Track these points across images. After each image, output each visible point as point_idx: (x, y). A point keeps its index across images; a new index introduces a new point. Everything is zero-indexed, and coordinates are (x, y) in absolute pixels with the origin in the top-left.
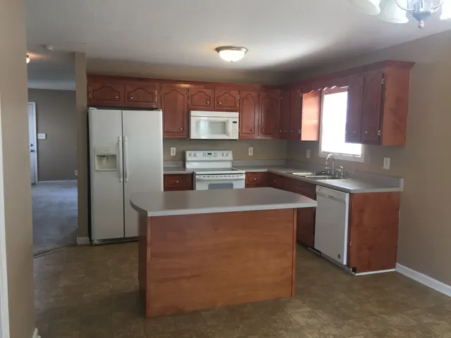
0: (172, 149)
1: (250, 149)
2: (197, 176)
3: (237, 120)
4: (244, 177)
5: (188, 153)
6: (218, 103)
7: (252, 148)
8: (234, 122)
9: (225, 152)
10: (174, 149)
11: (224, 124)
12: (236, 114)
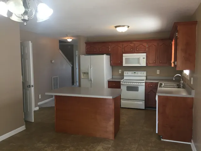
0: (120, 70)
1: (157, 71)
2: (121, 83)
3: (145, 57)
4: (144, 84)
5: (125, 72)
6: (136, 49)
7: (159, 70)
8: (143, 58)
9: (142, 72)
10: (121, 70)
11: (139, 59)
12: (145, 54)
